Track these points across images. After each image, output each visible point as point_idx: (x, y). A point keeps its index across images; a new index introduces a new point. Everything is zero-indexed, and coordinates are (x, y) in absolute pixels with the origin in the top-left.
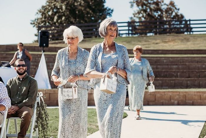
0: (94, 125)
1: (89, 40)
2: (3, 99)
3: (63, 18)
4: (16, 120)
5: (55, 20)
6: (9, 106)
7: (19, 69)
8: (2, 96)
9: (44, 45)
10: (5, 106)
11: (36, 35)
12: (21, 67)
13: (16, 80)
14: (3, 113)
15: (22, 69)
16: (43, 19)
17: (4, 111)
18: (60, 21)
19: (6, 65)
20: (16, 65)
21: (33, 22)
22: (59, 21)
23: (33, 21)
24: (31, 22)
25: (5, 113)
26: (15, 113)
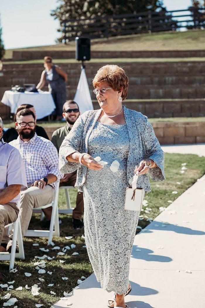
0: (174, 185)
1: (138, 37)
2: (52, 166)
3: (97, 5)
4: (68, 190)
5: (85, 9)
6: (61, 176)
7: (70, 116)
8: (51, 162)
9: (85, 58)
10: (57, 176)
11: (59, 31)
12: (73, 113)
13: (65, 132)
14: (53, 186)
15: (74, 115)
16: (68, 8)
17: (54, 183)
18: (93, 10)
19: (31, 89)
20: (64, 110)
21: (54, 13)
22: (91, 9)
23: (54, 11)
24: (51, 12)
25: (56, 186)
26: (68, 181)
